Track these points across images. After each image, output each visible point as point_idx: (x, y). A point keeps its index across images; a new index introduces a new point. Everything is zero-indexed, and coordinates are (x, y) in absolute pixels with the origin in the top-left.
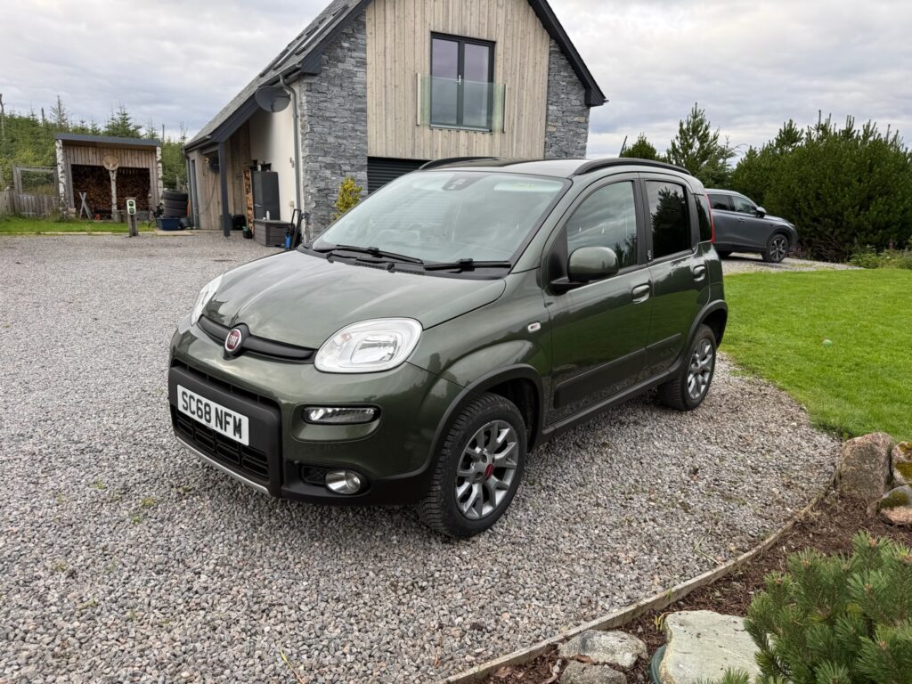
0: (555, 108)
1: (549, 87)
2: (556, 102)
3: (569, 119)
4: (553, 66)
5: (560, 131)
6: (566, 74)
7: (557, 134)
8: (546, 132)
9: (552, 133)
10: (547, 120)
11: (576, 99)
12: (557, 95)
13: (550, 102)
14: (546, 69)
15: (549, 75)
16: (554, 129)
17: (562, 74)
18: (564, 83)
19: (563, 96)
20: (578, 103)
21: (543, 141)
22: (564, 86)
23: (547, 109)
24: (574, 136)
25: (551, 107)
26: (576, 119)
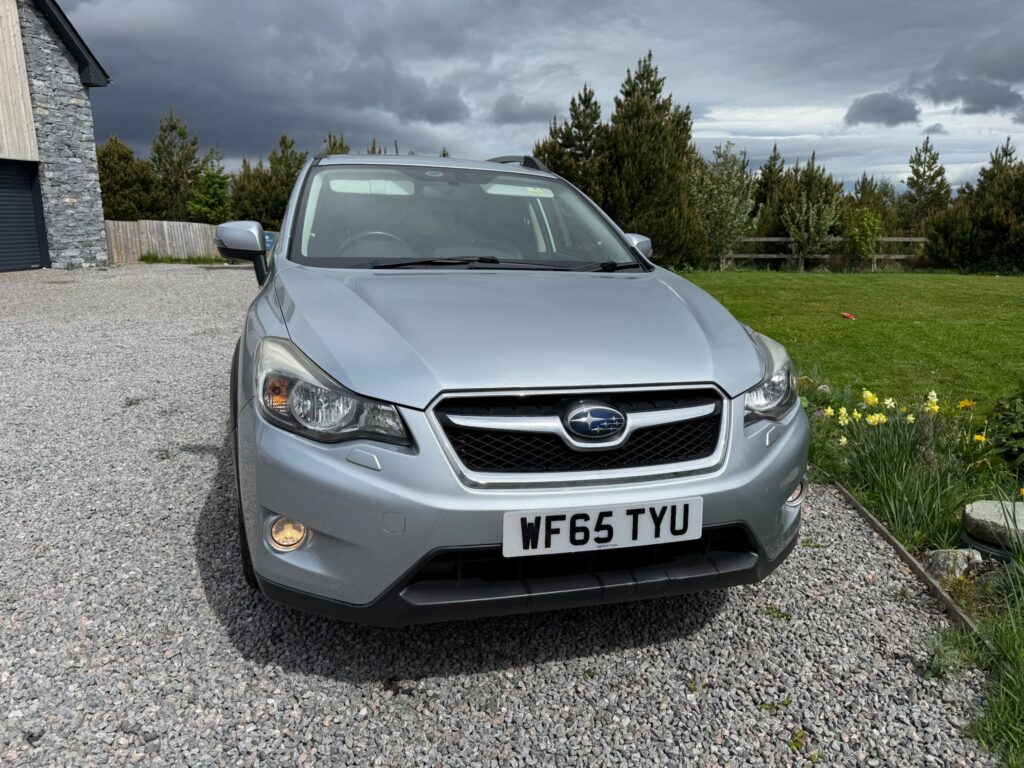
0: (41, 83)
1: (26, 53)
2: (42, 75)
3: (64, 100)
4: (28, 24)
5: (54, 116)
6: (47, 38)
7: (51, 120)
8: (35, 116)
9: (44, 118)
10: (33, 99)
11: (68, 75)
12: (39, 64)
13: (33, 74)
14: (18, 28)
15: (23, 36)
16: (46, 113)
17: (42, 37)
18: (48, 51)
19: (50, 69)
20: (73, 81)
21: (34, 126)
22: (48, 54)
23: (31, 85)
24: (75, 123)
25: (35, 82)
26: (73, 101)
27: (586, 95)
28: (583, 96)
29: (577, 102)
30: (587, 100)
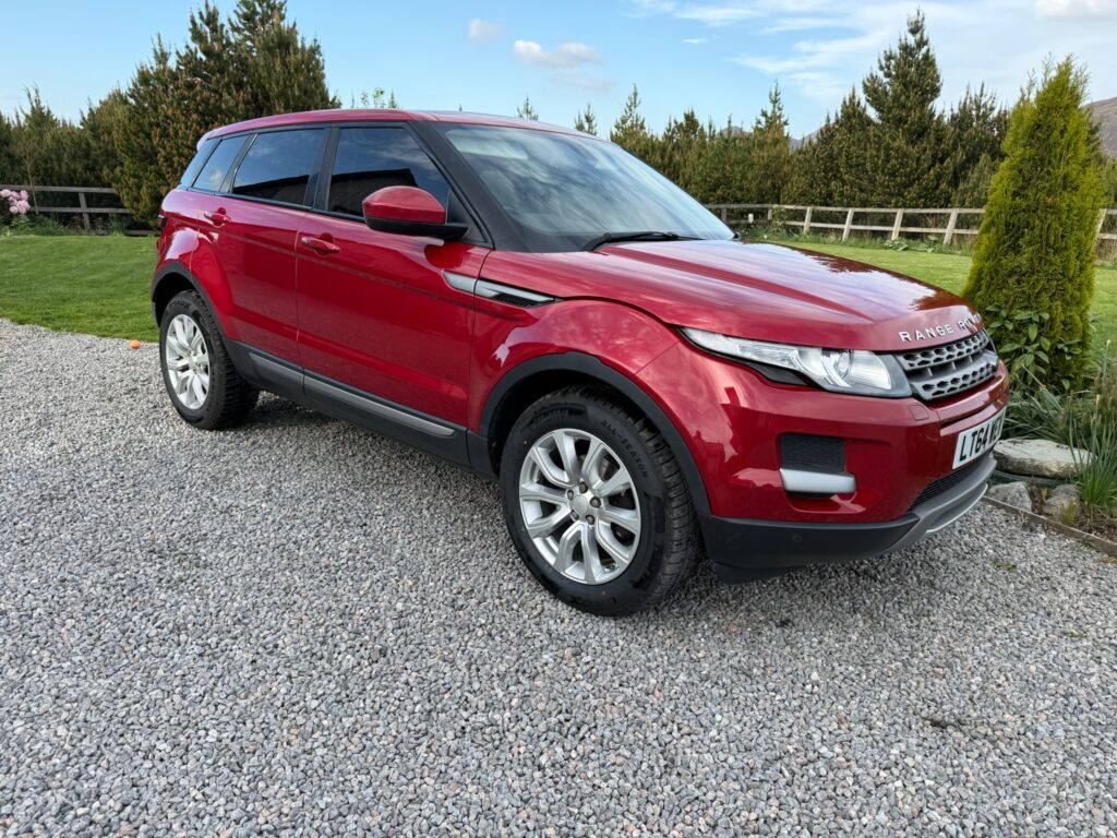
27: (209, 14)
28: (205, 16)
29: (198, 21)
30: (211, 19)
